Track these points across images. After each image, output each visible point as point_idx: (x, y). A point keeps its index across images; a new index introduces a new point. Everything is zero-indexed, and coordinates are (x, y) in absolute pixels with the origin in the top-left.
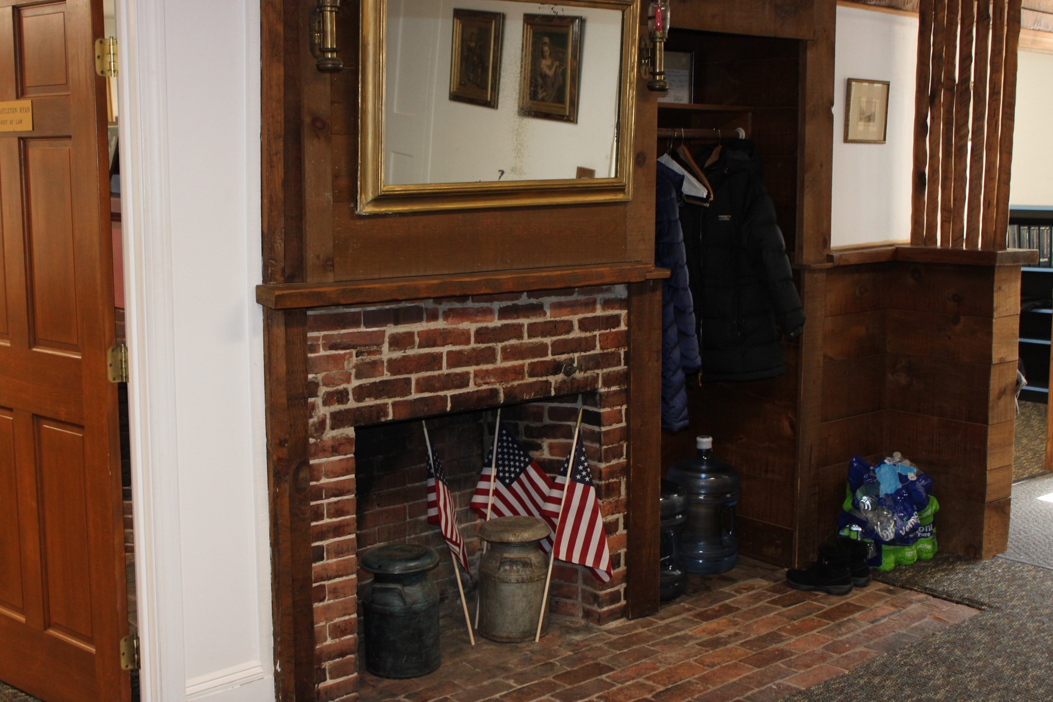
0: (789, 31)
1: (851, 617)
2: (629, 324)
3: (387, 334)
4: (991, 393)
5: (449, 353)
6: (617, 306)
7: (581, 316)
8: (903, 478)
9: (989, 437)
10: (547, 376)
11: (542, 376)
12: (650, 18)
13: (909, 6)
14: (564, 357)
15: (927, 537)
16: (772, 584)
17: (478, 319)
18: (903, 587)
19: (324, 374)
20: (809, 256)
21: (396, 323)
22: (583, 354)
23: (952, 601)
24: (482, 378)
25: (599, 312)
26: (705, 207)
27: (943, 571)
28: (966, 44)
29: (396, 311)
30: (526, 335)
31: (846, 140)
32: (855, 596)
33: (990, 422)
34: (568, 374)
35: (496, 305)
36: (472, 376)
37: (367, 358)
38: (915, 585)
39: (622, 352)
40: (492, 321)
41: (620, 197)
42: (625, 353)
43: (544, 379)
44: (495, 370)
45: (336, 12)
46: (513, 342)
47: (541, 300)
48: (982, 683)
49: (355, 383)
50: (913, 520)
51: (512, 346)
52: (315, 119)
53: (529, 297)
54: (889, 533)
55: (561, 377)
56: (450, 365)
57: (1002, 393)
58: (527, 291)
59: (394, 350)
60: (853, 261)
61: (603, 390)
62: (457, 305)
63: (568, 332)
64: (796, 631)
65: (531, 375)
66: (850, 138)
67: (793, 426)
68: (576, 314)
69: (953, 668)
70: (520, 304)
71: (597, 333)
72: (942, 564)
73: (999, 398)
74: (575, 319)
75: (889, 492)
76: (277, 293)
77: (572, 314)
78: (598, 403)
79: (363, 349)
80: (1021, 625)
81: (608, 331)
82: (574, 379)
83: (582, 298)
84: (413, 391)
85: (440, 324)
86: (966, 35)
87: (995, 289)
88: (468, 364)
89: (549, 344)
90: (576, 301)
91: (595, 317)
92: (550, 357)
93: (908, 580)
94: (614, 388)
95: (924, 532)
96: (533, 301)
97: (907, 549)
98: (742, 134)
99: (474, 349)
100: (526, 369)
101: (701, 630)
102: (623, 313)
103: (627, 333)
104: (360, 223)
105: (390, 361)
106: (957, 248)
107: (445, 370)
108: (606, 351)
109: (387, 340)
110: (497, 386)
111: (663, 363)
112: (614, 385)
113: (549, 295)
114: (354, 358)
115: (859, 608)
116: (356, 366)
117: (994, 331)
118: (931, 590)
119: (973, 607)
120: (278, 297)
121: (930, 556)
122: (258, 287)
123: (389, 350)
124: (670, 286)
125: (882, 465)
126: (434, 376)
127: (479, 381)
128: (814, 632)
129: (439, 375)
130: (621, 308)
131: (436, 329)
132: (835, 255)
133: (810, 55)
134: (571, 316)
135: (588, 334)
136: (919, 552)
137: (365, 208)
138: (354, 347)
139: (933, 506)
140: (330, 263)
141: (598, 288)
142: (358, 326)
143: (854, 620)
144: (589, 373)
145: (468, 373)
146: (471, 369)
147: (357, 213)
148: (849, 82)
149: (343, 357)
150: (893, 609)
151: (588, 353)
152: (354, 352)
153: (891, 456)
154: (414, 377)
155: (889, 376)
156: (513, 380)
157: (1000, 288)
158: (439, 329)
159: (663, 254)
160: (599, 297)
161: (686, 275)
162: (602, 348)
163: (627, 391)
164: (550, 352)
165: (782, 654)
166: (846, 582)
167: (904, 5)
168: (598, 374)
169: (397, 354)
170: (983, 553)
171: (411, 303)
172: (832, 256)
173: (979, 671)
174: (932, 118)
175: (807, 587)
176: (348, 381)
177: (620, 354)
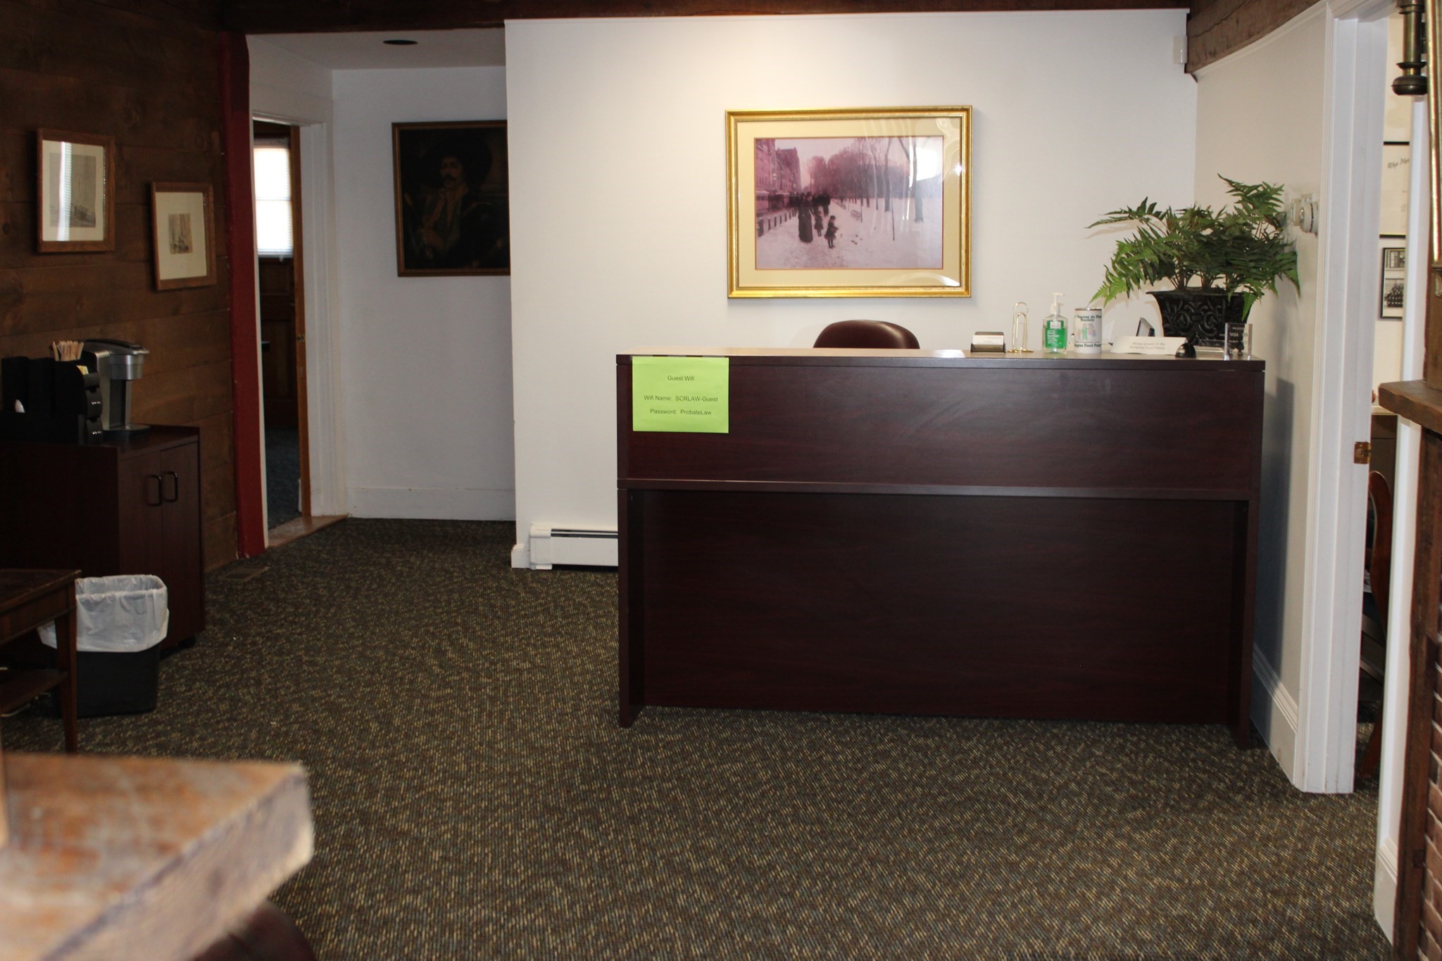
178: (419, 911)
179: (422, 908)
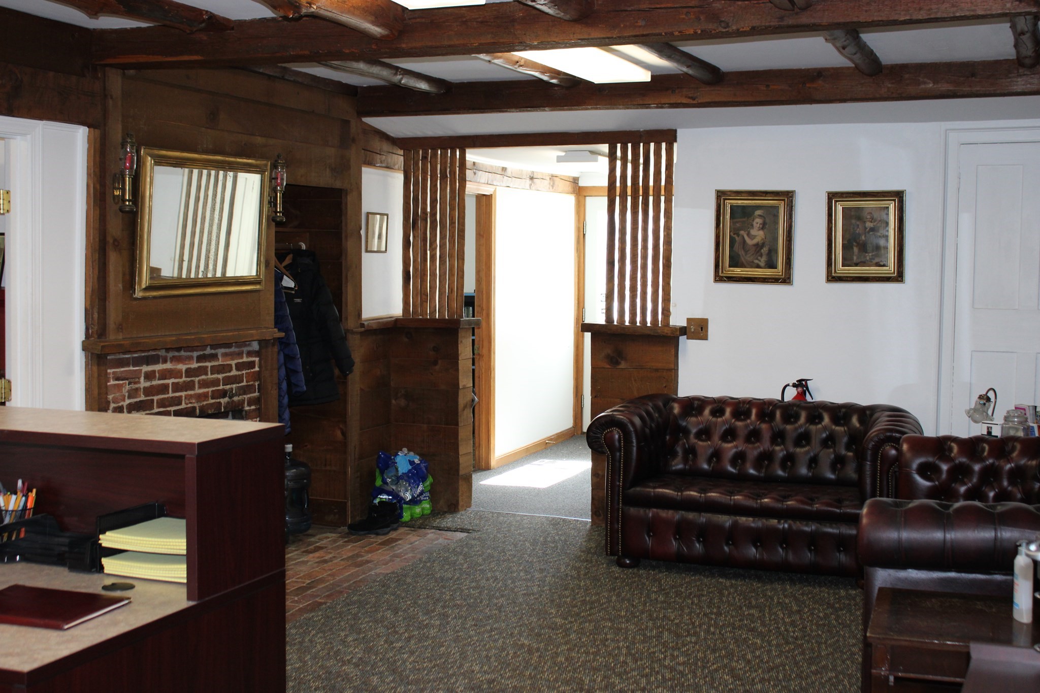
0: (338, 184)
1: (397, 543)
2: (260, 367)
3: (143, 371)
4: (459, 406)
5: (173, 383)
6: (254, 355)
7: (236, 361)
8: (412, 463)
9: (460, 434)
10: (220, 399)
11: (217, 399)
12: (273, 179)
13: (396, 167)
14: (228, 387)
15: (427, 500)
16: (339, 535)
17: (187, 362)
18: (420, 528)
19: (113, 395)
20: (351, 324)
21: (148, 365)
22: (238, 385)
23: (452, 531)
24: (189, 400)
25: (245, 359)
26: (292, 293)
27: (440, 518)
28: (433, 192)
29: (147, 357)
30: (209, 373)
31: (367, 251)
32: (393, 535)
33: (460, 425)
34: (230, 397)
35: (195, 354)
36: (184, 398)
37: (134, 386)
38: (427, 526)
39: (257, 384)
40: (193, 364)
41: (258, 287)
42: (258, 384)
43: (218, 400)
44: (195, 394)
45: (132, 178)
46: (203, 377)
47: (217, 351)
48: (484, 560)
49: (128, 401)
50: (420, 488)
51: (203, 380)
52: (115, 240)
53: (211, 349)
54: (408, 496)
55: (226, 399)
56: (174, 391)
57: (465, 407)
58: (210, 345)
59: (147, 381)
60: (375, 327)
61: (247, 408)
62: (176, 354)
63: (230, 371)
64: (368, 552)
65: (212, 398)
66: (369, 249)
67: (344, 434)
68: (233, 360)
69: (466, 556)
70: (206, 353)
71: (244, 372)
72: (437, 515)
73: (464, 410)
74: (233, 363)
75: (404, 472)
76: (102, 344)
77: (232, 360)
78: (244, 416)
79: (132, 380)
80: (495, 536)
81: (249, 371)
82: (233, 401)
83: (237, 350)
84: (155, 407)
85: (168, 366)
86: (434, 186)
87: (459, 342)
88: (181, 391)
89: (221, 379)
90: (234, 352)
91: (243, 362)
92: (221, 387)
93: (422, 524)
94: (253, 407)
95: (425, 497)
96: (213, 352)
97: (417, 507)
98: (304, 247)
99: (184, 382)
100: (210, 394)
101: (312, 558)
102: (257, 359)
103: (259, 372)
104: (135, 303)
105: (144, 388)
106: (433, 318)
107: (171, 395)
108: (249, 384)
109: (143, 375)
110: (195, 405)
111: (279, 392)
112: (252, 405)
113: (221, 348)
114: (127, 386)
115: (400, 539)
116: (128, 391)
117: (460, 368)
118: (437, 527)
119: (464, 532)
120: (103, 347)
121: (429, 512)
122: (83, 342)
123: (144, 382)
124: (283, 343)
125: (397, 456)
126: (165, 398)
127: (187, 402)
128: (380, 551)
129: (168, 398)
130: (256, 357)
131: (166, 369)
132: (366, 323)
133: (350, 198)
134: (231, 362)
135: (240, 373)
136: (423, 509)
137: (139, 294)
138: (127, 379)
139: (430, 480)
140: (120, 327)
141: (244, 344)
142: (129, 366)
143: (399, 544)
144: (241, 398)
145: (181, 396)
146: (183, 394)
147: (135, 296)
148: (368, 214)
149: (121, 385)
150: (419, 538)
151: (240, 385)
152: (127, 382)
153: (401, 450)
154: (155, 398)
155: (393, 401)
156: (204, 401)
157: (461, 342)
158: (168, 369)
159: (279, 321)
160: (245, 349)
161: (293, 336)
162: (247, 382)
163: (259, 409)
164: (221, 384)
165: (368, 562)
166: (387, 526)
167: (394, 166)
168: (245, 398)
169: (148, 384)
170: (460, 508)
171: (155, 352)
172: (364, 324)
173: (480, 555)
174: (414, 237)
175: (362, 533)
176: (124, 400)
177: (255, 386)
178: (546, 686)
179: (545, 687)
